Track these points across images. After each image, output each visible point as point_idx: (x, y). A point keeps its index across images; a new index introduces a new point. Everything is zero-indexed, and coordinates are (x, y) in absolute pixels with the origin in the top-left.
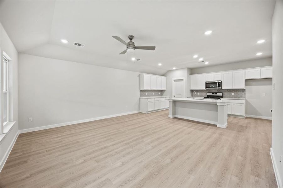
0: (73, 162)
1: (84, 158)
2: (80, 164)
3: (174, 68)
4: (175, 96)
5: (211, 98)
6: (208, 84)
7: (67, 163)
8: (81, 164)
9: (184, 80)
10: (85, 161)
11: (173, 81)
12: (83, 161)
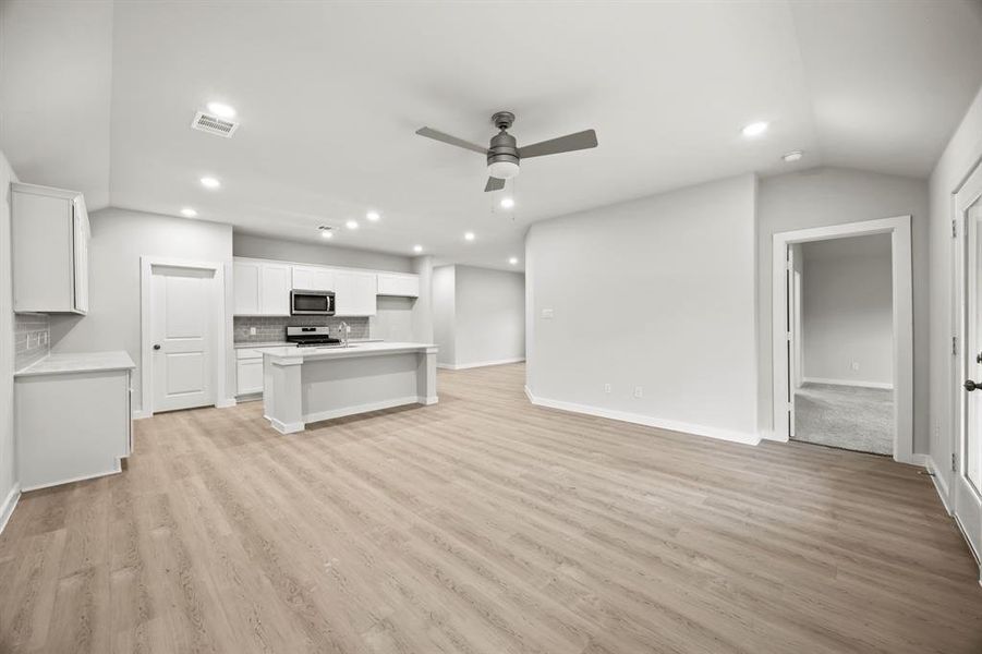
0: (725, 582)
1: (686, 564)
2: (715, 560)
3: (189, 212)
4: (157, 348)
5: (306, 343)
6: (299, 299)
7: (743, 594)
8: (711, 558)
9: (219, 274)
10: (694, 554)
11: (147, 269)
12: (697, 560)
